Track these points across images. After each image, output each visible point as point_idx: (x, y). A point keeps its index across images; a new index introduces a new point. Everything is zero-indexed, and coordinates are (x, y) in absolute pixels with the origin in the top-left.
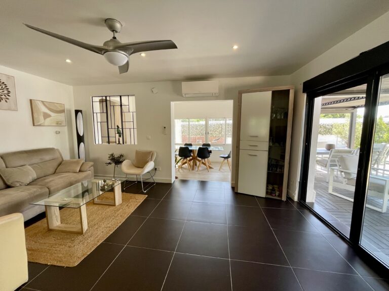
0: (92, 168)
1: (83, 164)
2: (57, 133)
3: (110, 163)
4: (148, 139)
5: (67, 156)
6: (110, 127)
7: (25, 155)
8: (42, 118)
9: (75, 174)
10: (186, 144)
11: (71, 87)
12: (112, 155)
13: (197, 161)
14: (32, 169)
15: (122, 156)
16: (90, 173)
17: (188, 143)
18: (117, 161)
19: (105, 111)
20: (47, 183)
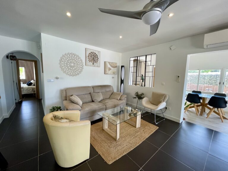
0: (126, 98)
1: (122, 95)
2: (113, 78)
3: (135, 98)
4: (163, 85)
5: (115, 90)
6: (137, 75)
7: (100, 88)
8: (108, 70)
9: (117, 101)
10: (193, 92)
11: (121, 54)
12: (137, 93)
13: (206, 108)
14: (101, 95)
15: (143, 94)
16: (124, 101)
17: (196, 90)
18: (140, 97)
19: (136, 66)
20: (106, 103)
